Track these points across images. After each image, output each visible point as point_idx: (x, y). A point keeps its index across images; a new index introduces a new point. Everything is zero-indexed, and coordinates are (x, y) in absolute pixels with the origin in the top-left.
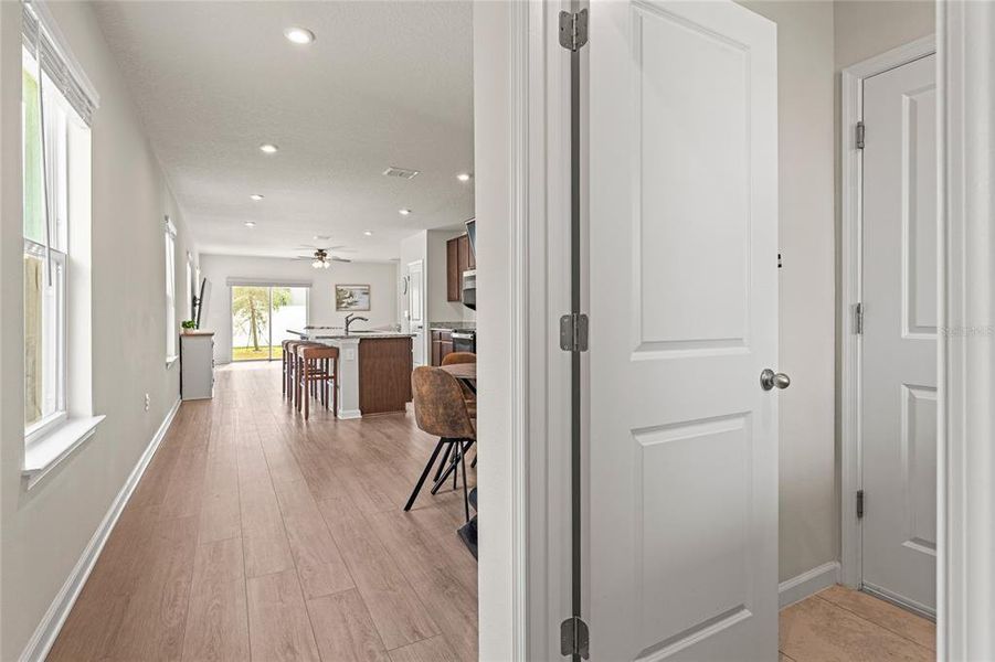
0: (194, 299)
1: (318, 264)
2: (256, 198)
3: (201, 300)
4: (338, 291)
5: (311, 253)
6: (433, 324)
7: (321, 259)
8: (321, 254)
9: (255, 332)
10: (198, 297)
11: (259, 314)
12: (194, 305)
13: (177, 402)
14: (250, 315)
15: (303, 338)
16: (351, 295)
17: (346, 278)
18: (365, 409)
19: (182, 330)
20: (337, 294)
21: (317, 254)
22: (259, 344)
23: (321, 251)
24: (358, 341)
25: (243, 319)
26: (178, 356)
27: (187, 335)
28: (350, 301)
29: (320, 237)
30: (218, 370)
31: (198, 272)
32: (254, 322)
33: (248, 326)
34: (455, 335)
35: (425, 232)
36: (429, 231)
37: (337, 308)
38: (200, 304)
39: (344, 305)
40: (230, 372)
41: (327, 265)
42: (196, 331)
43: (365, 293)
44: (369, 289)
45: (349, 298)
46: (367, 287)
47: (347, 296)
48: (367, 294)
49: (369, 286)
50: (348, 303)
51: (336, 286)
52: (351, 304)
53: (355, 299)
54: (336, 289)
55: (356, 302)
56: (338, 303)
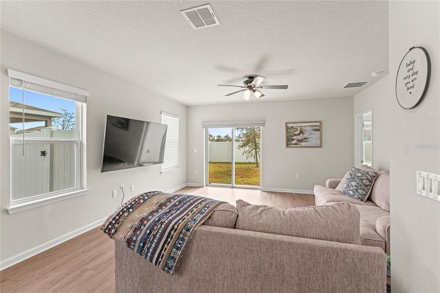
4: (287, 129)
7: (250, 88)
16: (301, 132)
17: (296, 116)
20: (287, 131)
21: (246, 82)
28: (300, 138)
37: (287, 145)
39: (294, 142)
41: (258, 95)
43: (316, 130)
44: (321, 126)
45: (299, 134)
46: (318, 124)
47: (297, 133)
48: (318, 130)
49: (320, 122)
50: (298, 140)
51: (286, 123)
52: (301, 141)
53: (305, 136)
54: (287, 126)
55: (306, 138)
56: (288, 140)
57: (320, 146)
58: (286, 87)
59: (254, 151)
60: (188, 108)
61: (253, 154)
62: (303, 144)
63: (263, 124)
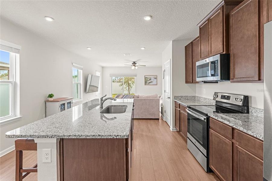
1: (134, 68)
4: (145, 78)
5: (131, 63)
6: (175, 97)
7: (134, 66)
8: (134, 63)
11: (130, 85)
14: (128, 85)
16: (150, 79)
17: (149, 73)
20: (145, 79)
21: (133, 64)
28: (150, 81)
34: (188, 111)
36: (173, 41)
37: (145, 84)
39: (148, 83)
41: (136, 68)
43: (155, 79)
44: (157, 77)
45: (149, 80)
46: (156, 76)
47: (149, 79)
48: (156, 79)
49: (157, 76)
52: (150, 83)
53: (151, 81)
54: (145, 77)
55: (152, 82)
56: (145, 82)
57: (157, 85)
58: (145, 66)
59: (127, 88)
60: (103, 67)
61: (127, 89)
62: (151, 84)
63: (136, 76)
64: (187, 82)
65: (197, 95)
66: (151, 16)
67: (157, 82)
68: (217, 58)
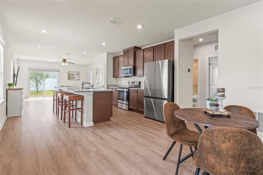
0: (14, 75)
1: (63, 64)
2: (45, 31)
3: (17, 75)
5: (61, 60)
6: (108, 85)
7: (64, 62)
8: (64, 61)
9: (37, 87)
10: (16, 74)
11: (39, 81)
12: (14, 77)
13: (5, 118)
14: (36, 81)
15: (60, 90)
16: (73, 75)
17: (72, 69)
18: (95, 122)
19: (8, 87)
20: (68, 74)
21: (63, 61)
22: (39, 90)
23: (64, 60)
24: (93, 93)
25: (33, 82)
26: (5, 99)
27: (10, 89)
28: (73, 77)
29: (66, 54)
30: (24, 100)
31: (16, 65)
32: (37, 83)
33: (35, 84)
34: (119, 89)
35: (106, 53)
37: (68, 79)
38: (17, 77)
39: (71, 78)
40: (29, 101)
41: (66, 64)
42: (15, 87)
43: (78, 75)
44: (79, 73)
49: (79, 72)
50: (72, 78)
51: (68, 72)
53: (74, 76)
56: (68, 78)
57: (79, 80)
58: (74, 63)
62: (74, 79)
63: (59, 71)
64: (114, 77)
65: (118, 84)
66: (106, 44)
67: (79, 78)
68: (132, 67)
